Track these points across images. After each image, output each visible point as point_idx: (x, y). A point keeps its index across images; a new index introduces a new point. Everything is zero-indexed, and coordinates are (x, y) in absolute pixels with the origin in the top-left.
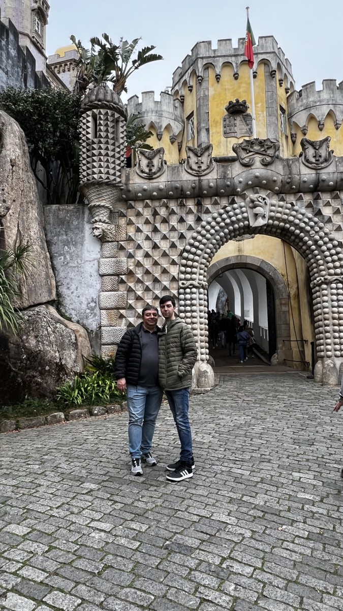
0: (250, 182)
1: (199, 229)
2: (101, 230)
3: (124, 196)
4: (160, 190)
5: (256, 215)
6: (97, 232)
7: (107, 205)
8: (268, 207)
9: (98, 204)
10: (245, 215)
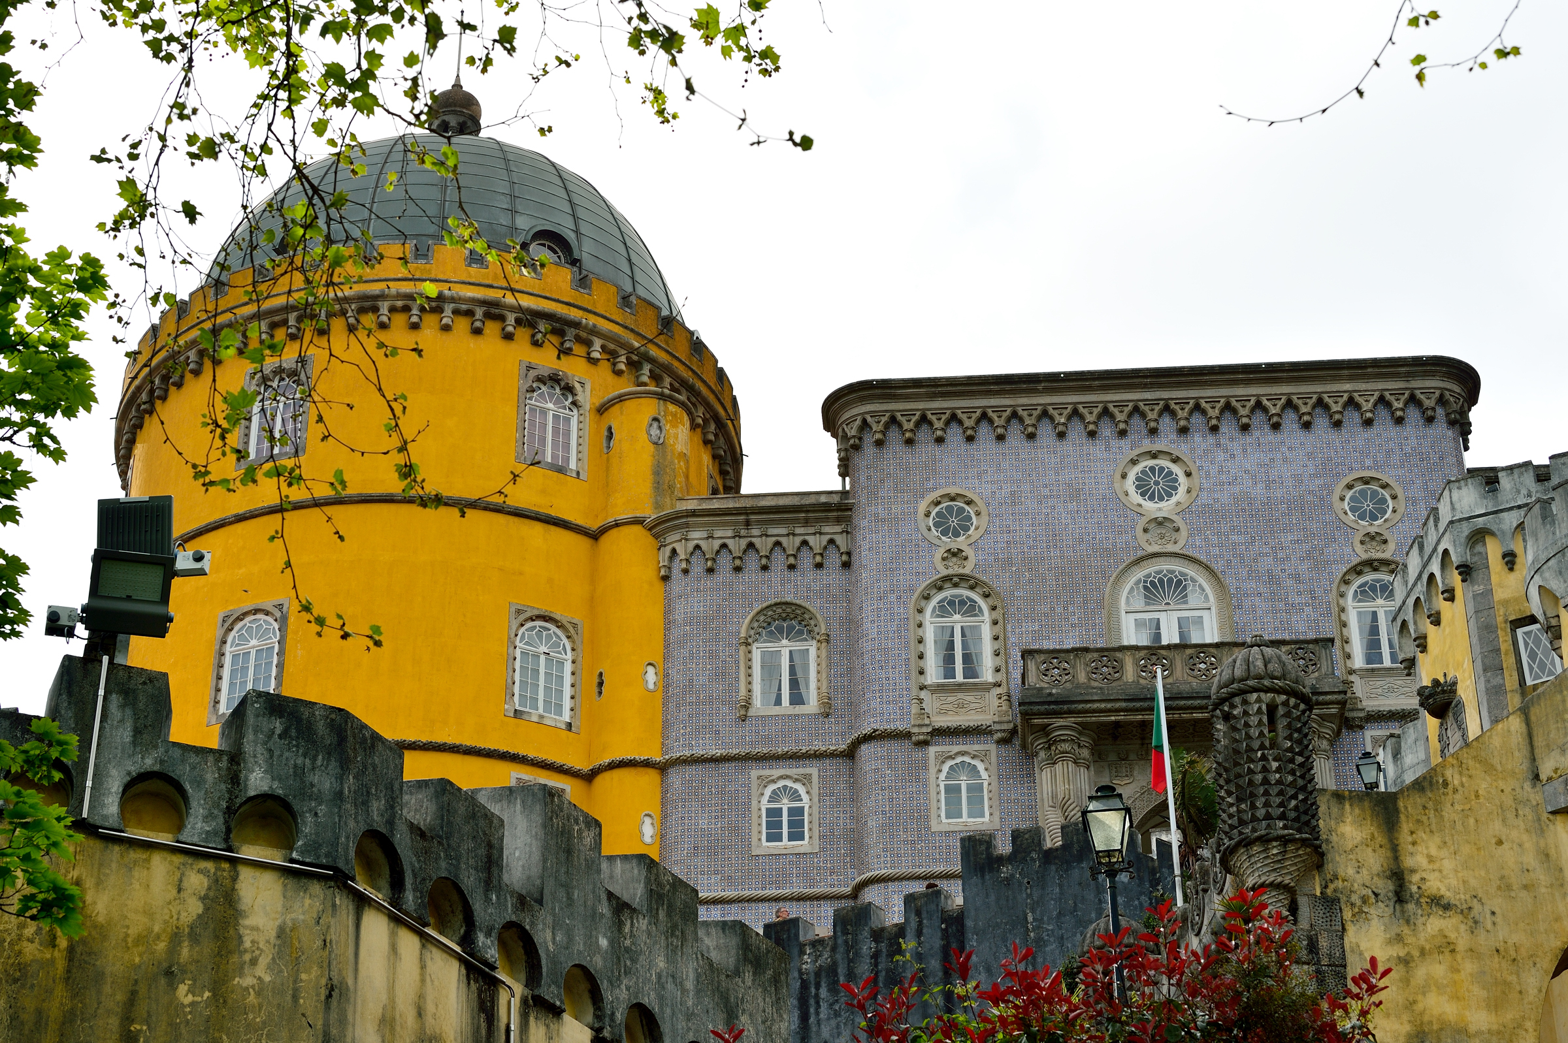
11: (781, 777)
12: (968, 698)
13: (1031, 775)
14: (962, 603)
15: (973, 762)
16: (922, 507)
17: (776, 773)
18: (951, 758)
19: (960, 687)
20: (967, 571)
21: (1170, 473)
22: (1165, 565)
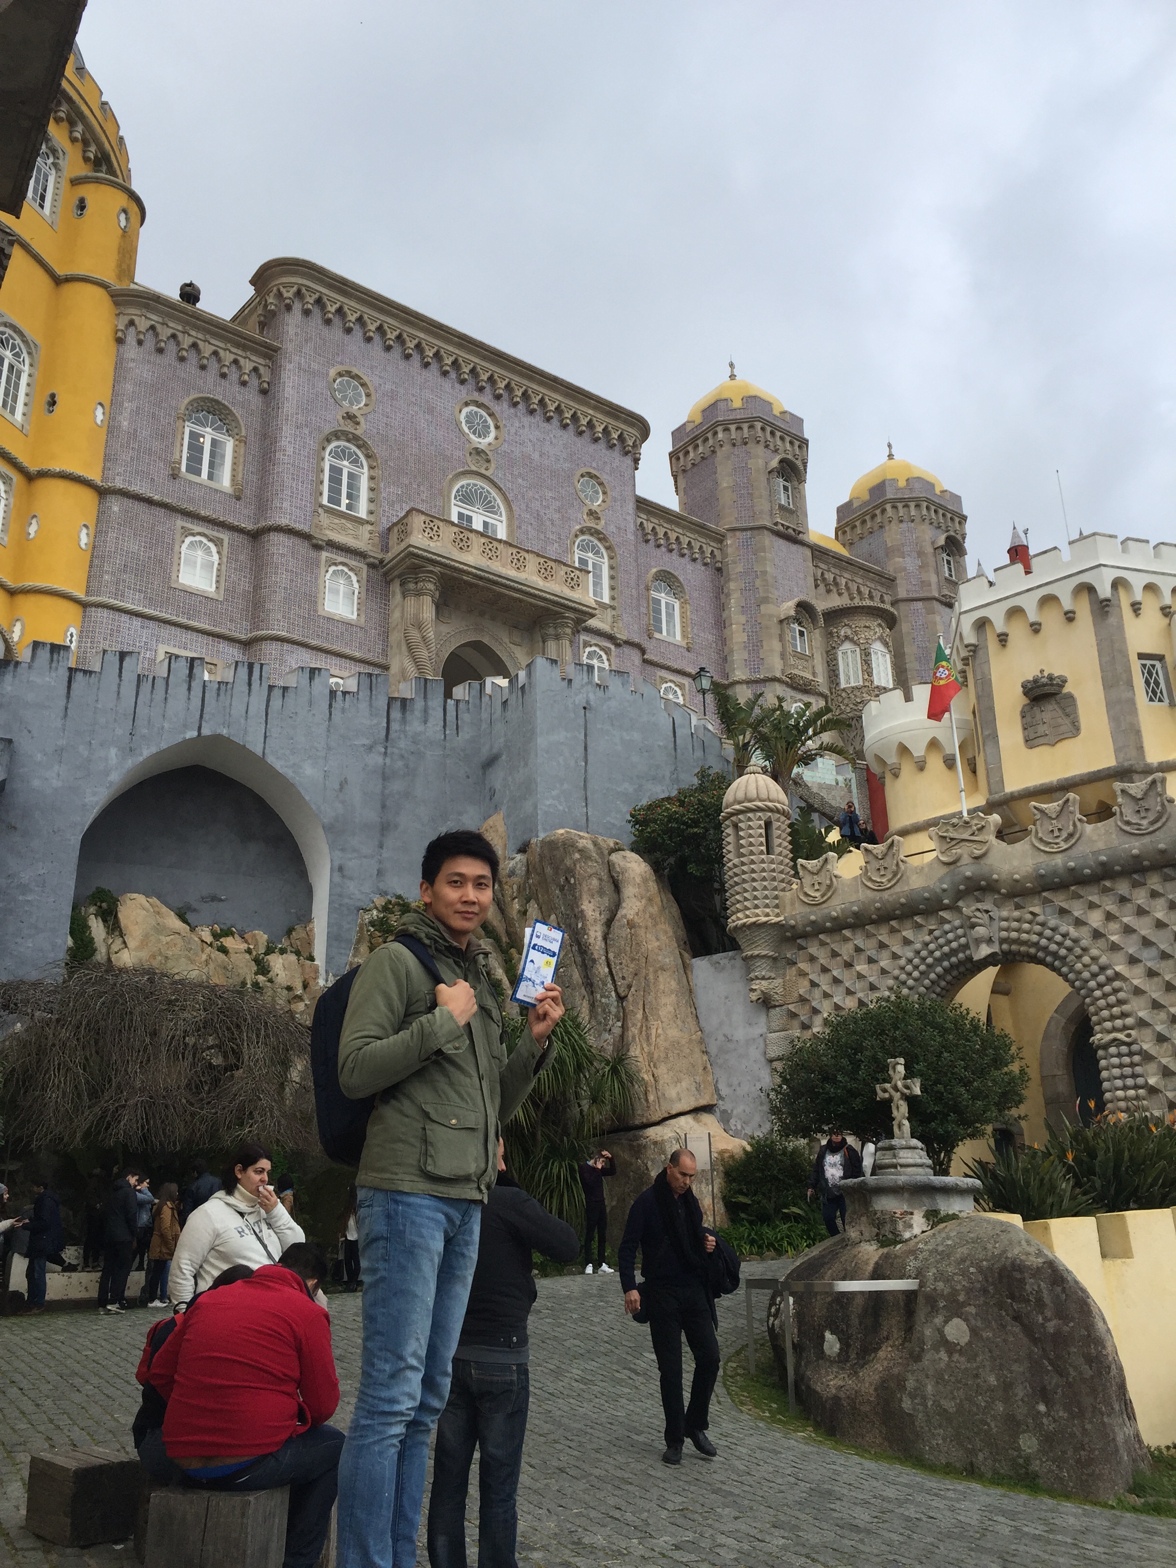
0: (962, 887)
1: (896, 972)
2: (759, 992)
3: (788, 934)
4: (834, 919)
5: (978, 941)
6: (754, 996)
7: (764, 953)
8: (996, 925)
9: (750, 953)
10: (963, 940)
11: (200, 534)
12: (349, 526)
13: (386, 597)
14: (350, 455)
15: (350, 573)
16: (332, 372)
17: (197, 529)
18: (335, 564)
19: (342, 515)
20: (358, 432)
21: (485, 421)
22: (480, 483)
